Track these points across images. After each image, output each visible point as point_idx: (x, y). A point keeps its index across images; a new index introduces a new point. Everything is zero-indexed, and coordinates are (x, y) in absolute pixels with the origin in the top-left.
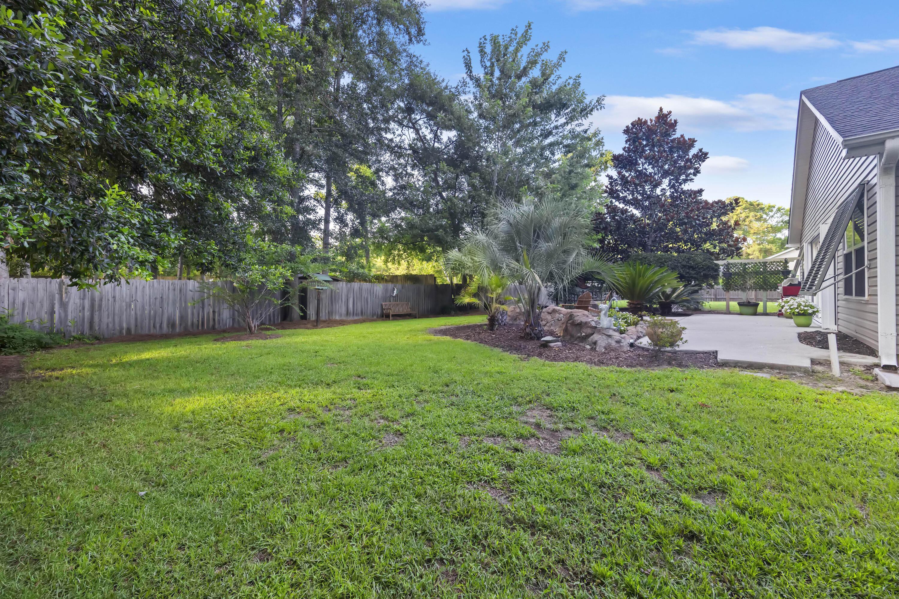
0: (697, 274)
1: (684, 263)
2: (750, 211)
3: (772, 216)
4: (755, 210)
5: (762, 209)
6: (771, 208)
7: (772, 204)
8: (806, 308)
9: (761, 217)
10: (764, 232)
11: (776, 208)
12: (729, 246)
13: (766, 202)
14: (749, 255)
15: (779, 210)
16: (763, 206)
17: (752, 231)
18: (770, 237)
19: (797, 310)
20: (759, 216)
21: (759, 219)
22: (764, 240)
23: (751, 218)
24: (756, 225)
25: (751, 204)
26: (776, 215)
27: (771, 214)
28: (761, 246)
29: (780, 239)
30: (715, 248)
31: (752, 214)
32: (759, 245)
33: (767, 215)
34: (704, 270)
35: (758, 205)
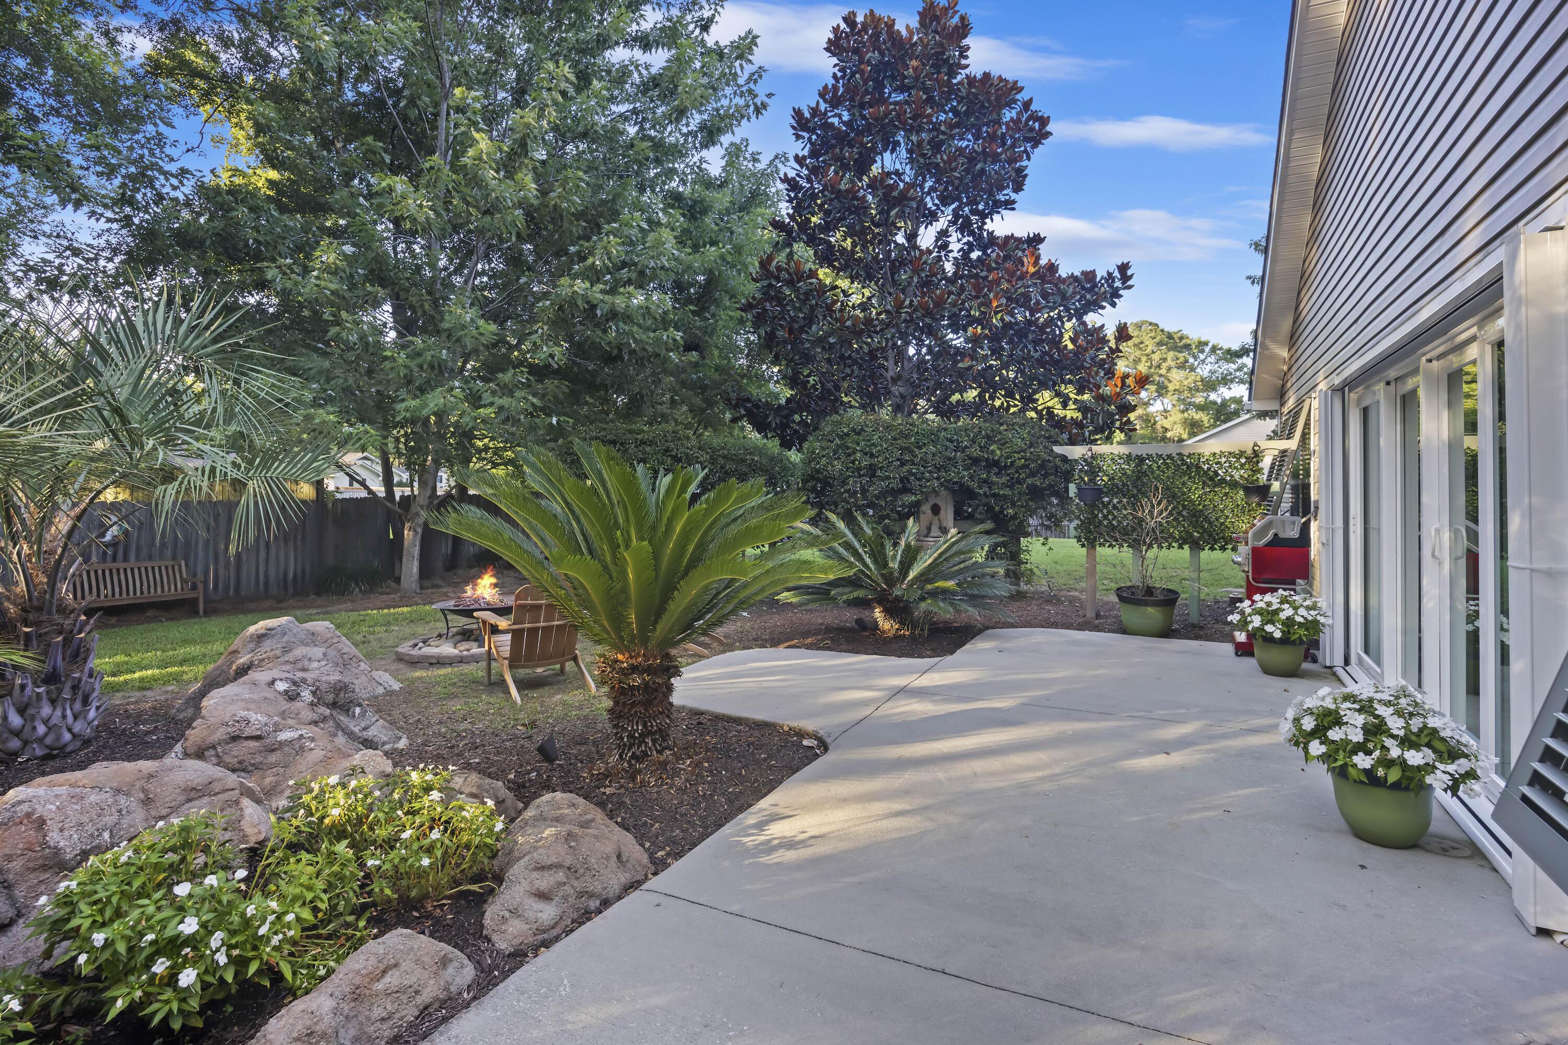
0: (1011, 487)
1: (975, 451)
2: (1169, 350)
3: (1203, 361)
4: (1175, 348)
5: (1187, 347)
6: (1202, 344)
7: (1203, 339)
8: (1415, 758)
9: (1186, 361)
10: (1190, 389)
11: (1210, 345)
12: (1100, 398)
13: (1194, 334)
14: (1166, 430)
15: (1214, 349)
16: (1189, 342)
17: (1171, 387)
18: (1199, 399)
19: (1363, 761)
20: (1182, 359)
21: (1182, 366)
22: (1190, 404)
23: (1169, 362)
24: (1177, 376)
25: (1170, 336)
26: (1209, 360)
27: (1202, 356)
28: (1186, 415)
29: (1215, 403)
30: (1065, 405)
31: (1171, 354)
32: (1183, 412)
33: (1195, 358)
34: (1032, 474)
35: (1181, 338)
